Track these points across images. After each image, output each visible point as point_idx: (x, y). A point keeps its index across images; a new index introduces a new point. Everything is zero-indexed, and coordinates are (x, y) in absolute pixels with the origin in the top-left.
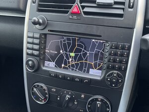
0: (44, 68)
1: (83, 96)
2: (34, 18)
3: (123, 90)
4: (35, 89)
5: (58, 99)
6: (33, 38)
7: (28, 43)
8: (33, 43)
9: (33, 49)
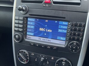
0: (26, 40)
1: (52, 58)
2: (20, 6)
3: (80, 54)
4: (20, 54)
5: (36, 60)
6: (19, 20)
7: (15, 23)
8: (19, 24)
9: (18, 27)
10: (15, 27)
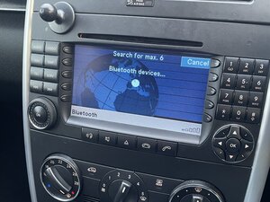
0: (70, 121)
1: (159, 183)
2: (46, 5)
3: (253, 168)
4: (49, 169)
5: (103, 190)
6: (44, 53)
7: (33, 65)
8: (44, 66)
9: (43, 79)
10: (33, 78)
